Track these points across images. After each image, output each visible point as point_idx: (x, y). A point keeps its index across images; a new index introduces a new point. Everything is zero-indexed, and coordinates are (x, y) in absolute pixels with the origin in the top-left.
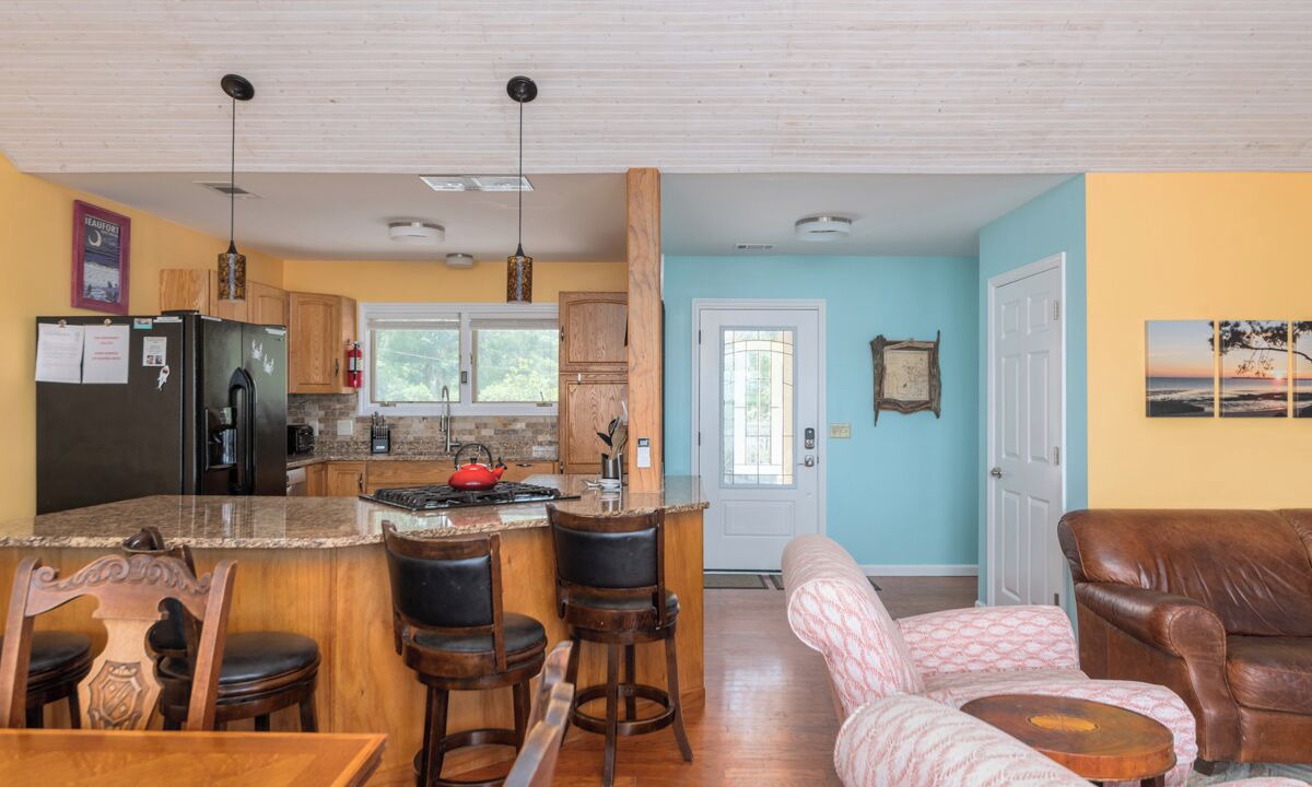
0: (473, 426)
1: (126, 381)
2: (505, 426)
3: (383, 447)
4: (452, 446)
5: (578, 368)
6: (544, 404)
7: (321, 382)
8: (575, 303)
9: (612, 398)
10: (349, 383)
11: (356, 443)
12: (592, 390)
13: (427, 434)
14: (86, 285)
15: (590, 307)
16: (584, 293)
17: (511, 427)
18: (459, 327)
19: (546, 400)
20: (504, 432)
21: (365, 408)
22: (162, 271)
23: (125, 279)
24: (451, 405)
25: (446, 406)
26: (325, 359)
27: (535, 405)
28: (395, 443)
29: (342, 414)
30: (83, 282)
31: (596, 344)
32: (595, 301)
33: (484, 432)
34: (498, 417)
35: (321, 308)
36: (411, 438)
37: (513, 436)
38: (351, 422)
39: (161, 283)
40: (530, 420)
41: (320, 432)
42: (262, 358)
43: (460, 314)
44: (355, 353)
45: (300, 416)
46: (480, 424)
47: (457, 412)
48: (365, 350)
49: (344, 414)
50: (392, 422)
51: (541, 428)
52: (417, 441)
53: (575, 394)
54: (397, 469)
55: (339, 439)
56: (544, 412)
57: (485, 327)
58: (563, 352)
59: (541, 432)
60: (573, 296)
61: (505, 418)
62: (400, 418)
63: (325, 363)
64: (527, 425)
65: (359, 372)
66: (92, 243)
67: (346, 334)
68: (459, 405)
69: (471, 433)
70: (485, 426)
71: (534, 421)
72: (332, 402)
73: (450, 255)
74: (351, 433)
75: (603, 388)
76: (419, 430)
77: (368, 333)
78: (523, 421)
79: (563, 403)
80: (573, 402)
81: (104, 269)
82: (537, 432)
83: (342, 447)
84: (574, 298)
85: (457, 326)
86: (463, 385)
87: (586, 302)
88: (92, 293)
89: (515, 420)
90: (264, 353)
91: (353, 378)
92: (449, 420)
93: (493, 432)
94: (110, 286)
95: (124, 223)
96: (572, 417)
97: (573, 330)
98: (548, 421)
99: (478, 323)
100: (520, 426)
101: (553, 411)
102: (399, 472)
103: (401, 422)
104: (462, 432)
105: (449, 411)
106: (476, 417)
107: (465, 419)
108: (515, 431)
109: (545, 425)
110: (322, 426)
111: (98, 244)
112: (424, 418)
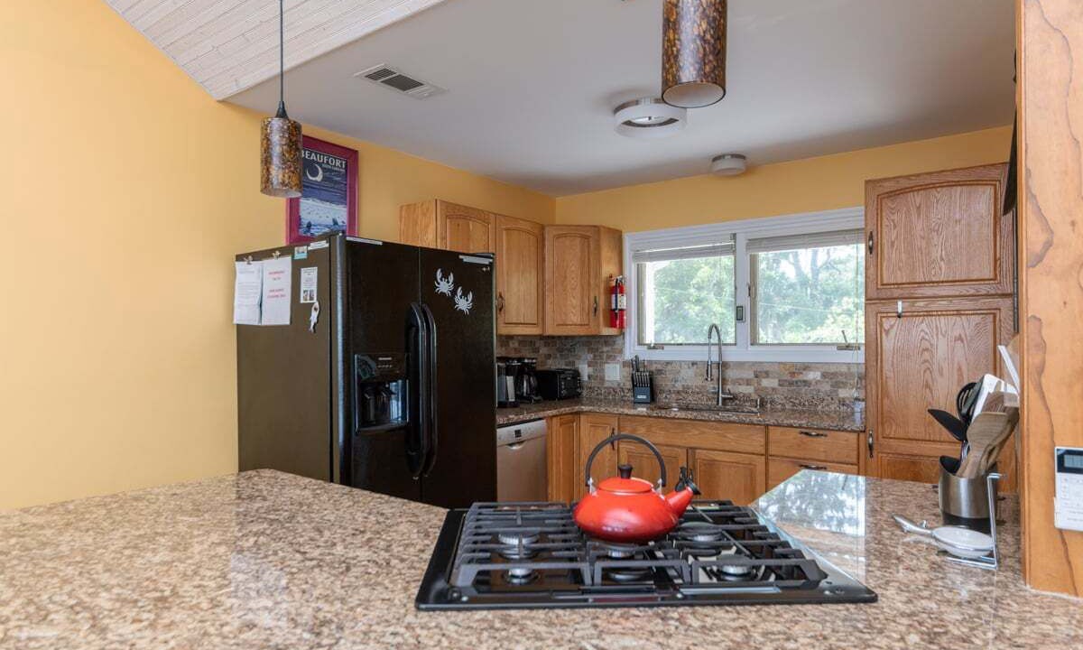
0: (752, 376)
1: (288, 323)
2: (793, 375)
3: (645, 397)
4: (724, 399)
5: (897, 293)
6: (848, 347)
7: (579, 323)
8: (893, 194)
9: (960, 338)
10: (613, 325)
11: (622, 390)
12: (922, 327)
13: (699, 382)
14: (305, 222)
15: (918, 198)
16: (908, 177)
17: (801, 377)
18: (734, 252)
19: (852, 341)
20: (791, 384)
21: (630, 350)
22: (402, 207)
23: (352, 216)
24: (723, 348)
25: (716, 348)
26: (582, 297)
27: (835, 348)
28: (662, 391)
29: (609, 357)
30: (299, 218)
31: (929, 253)
32: (926, 187)
33: (765, 383)
34: (784, 364)
35: (578, 240)
36: (679, 386)
37: (804, 390)
38: (618, 366)
39: (401, 221)
40: (826, 368)
41: (589, 377)
42: (454, 292)
43: (735, 235)
44: (617, 289)
45: (571, 359)
46: (761, 372)
47: (731, 356)
48: (631, 286)
49: (611, 358)
50: (659, 367)
51: (841, 379)
52: (686, 390)
53: (892, 333)
54: (651, 426)
55: (606, 385)
56: (848, 357)
57: (767, 249)
58: (872, 270)
59: (844, 385)
60: (887, 184)
61: (793, 365)
62: (668, 363)
63: (582, 302)
64: (824, 375)
65: (622, 310)
66: (311, 178)
67: (608, 269)
68: (733, 348)
69: (748, 383)
70: (767, 374)
71: (833, 369)
72: (597, 345)
73: (717, 158)
74: (618, 378)
75: (943, 322)
76: (689, 378)
77: (634, 267)
78: (818, 369)
79: (873, 345)
80: (888, 344)
81: (328, 205)
82: (837, 385)
83: (609, 393)
84: (889, 186)
85: (731, 250)
86: (739, 325)
87: (911, 190)
88: (312, 231)
89: (806, 367)
90: (456, 284)
91: (615, 317)
92: (723, 366)
93: (777, 381)
94: (335, 223)
95: (350, 156)
96: (887, 366)
97: (888, 235)
98: (854, 370)
99: (757, 243)
100: (813, 376)
101: (859, 357)
102: (653, 429)
103: (669, 367)
104: (738, 382)
105: (720, 355)
106: (754, 363)
107: (741, 365)
108: (806, 383)
109: (848, 375)
110: (591, 369)
111: (319, 178)
112: (694, 364)
